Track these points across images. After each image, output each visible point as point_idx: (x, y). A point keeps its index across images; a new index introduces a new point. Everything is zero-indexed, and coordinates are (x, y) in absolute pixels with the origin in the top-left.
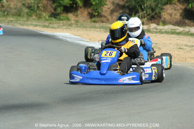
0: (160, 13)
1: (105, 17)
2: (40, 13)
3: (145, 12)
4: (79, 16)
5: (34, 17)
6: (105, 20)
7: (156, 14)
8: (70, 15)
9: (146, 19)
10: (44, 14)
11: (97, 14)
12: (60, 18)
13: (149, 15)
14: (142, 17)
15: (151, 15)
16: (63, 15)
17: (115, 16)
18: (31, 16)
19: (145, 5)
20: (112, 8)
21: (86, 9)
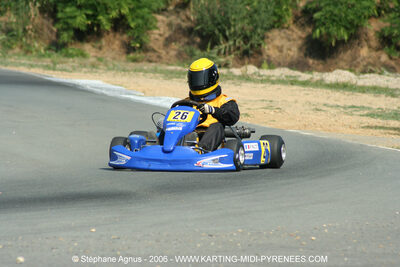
0: (260, 45)
1: (154, 51)
2: (28, 42)
3: (231, 43)
4: (104, 50)
5: (17, 50)
6: (154, 58)
7: (252, 46)
8: (87, 48)
9: (233, 56)
10: (36, 45)
11: (138, 45)
12: (67, 52)
13: (238, 48)
14: (225, 53)
15: (242, 49)
16: (73, 47)
17: (174, 50)
18: (10, 48)
19: (232, 29)
20: (167, 35)
21: (118, 36)
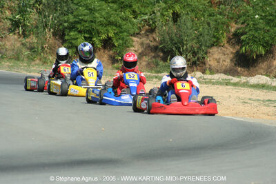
0: (204, 58)
2: (45, 56)
5: (38, 61)
11: (120, 58)
13: (189, 60)
15: (192, 61)
17: (145, 61)
18: (33, 60)
19: (185, 47)
20: (140, 51)
21: (106, 52)
